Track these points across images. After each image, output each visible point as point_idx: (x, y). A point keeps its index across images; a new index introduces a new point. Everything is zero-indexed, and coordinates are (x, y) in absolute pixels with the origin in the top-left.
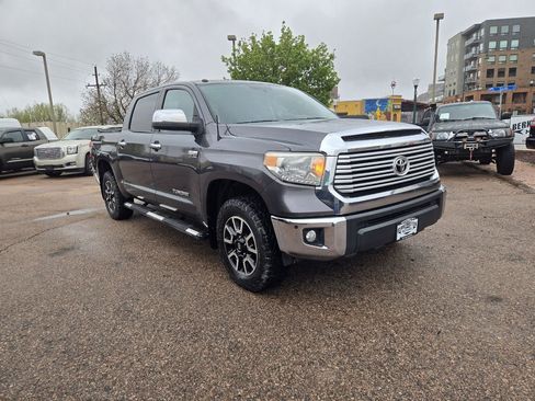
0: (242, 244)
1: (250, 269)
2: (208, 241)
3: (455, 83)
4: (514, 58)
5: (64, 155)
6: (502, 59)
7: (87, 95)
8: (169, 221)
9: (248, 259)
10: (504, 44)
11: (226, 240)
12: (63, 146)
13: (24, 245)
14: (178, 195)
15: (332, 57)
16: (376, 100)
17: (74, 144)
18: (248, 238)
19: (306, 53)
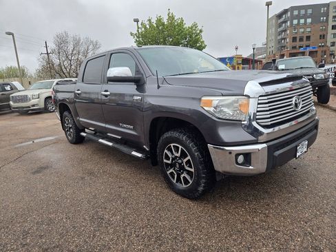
0: (180, 164)
1: (186, 182)
2: (149, 161)
3: (273, 46)
4: (309, 30)
5: (30, 100)
6: (302, 30)
7: (42, 60)
8: (116, 146)
9: (185, 175)
10: (302, 21)
11: (165, 161)
12: (29, 93)
13: (12, 165)
14: (124, 128)
15: (201, 31)
16: (226, 58)
17: (37, 92)
18: (185, 160)
19: (184, 29)
